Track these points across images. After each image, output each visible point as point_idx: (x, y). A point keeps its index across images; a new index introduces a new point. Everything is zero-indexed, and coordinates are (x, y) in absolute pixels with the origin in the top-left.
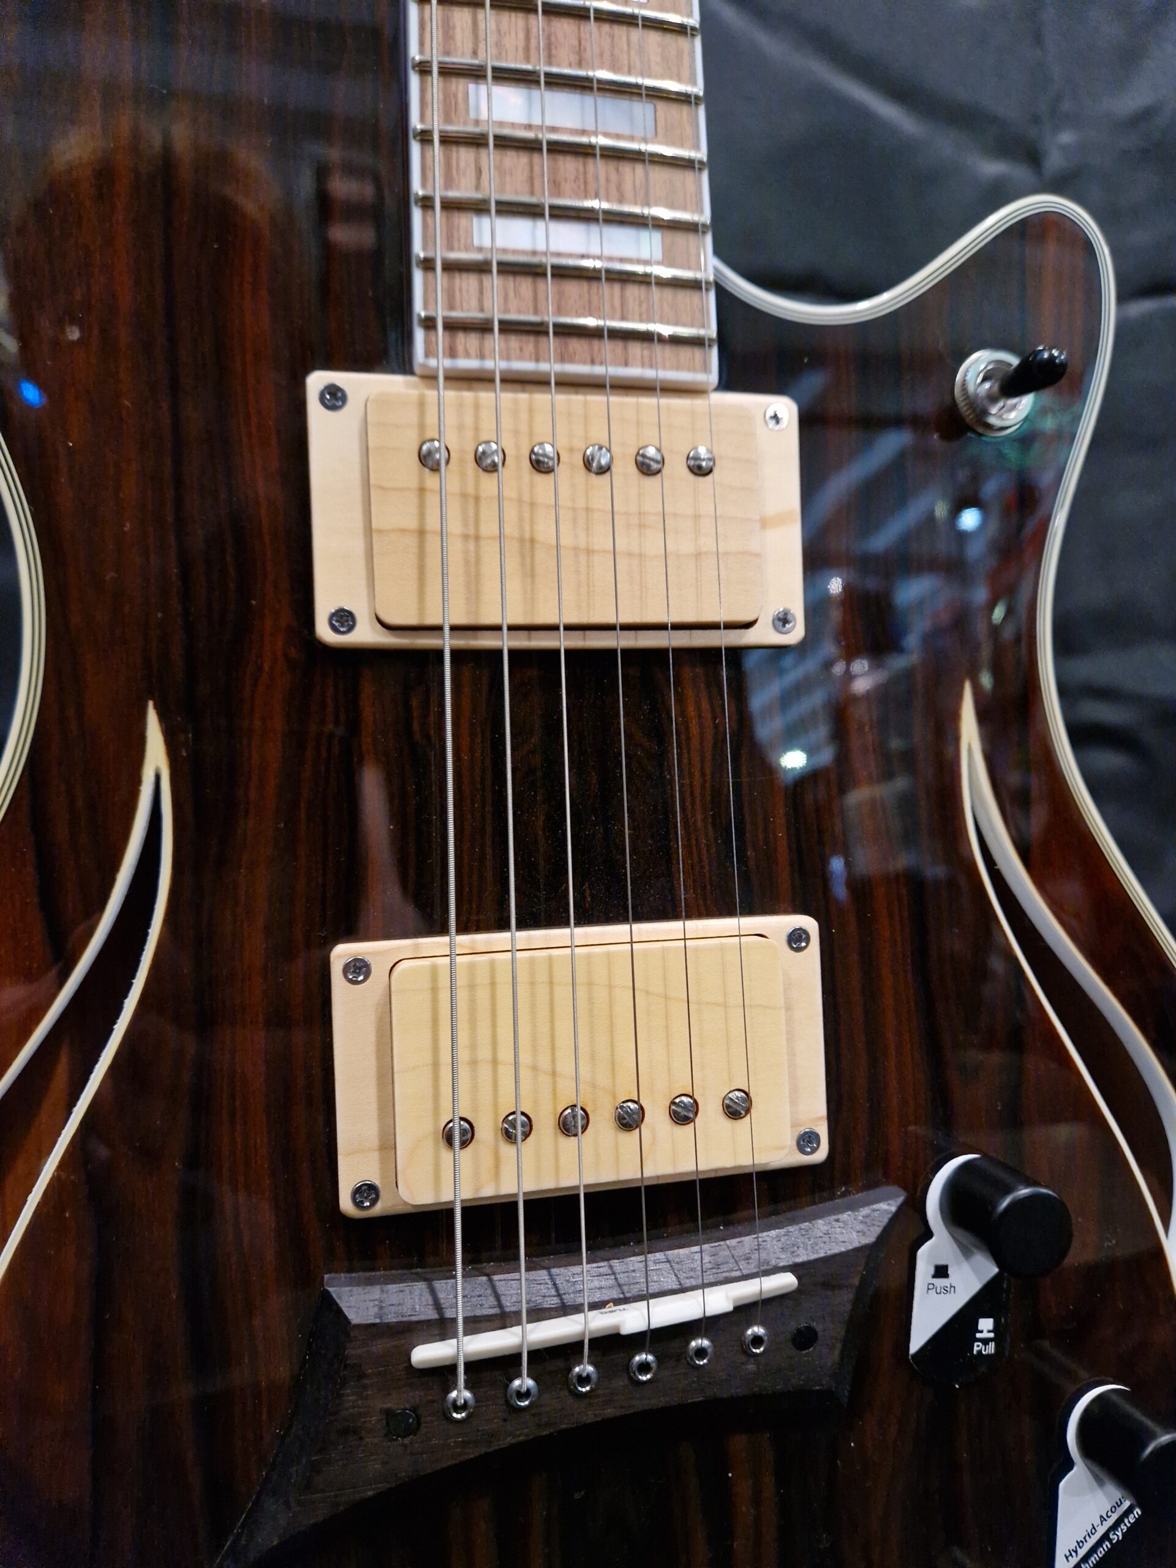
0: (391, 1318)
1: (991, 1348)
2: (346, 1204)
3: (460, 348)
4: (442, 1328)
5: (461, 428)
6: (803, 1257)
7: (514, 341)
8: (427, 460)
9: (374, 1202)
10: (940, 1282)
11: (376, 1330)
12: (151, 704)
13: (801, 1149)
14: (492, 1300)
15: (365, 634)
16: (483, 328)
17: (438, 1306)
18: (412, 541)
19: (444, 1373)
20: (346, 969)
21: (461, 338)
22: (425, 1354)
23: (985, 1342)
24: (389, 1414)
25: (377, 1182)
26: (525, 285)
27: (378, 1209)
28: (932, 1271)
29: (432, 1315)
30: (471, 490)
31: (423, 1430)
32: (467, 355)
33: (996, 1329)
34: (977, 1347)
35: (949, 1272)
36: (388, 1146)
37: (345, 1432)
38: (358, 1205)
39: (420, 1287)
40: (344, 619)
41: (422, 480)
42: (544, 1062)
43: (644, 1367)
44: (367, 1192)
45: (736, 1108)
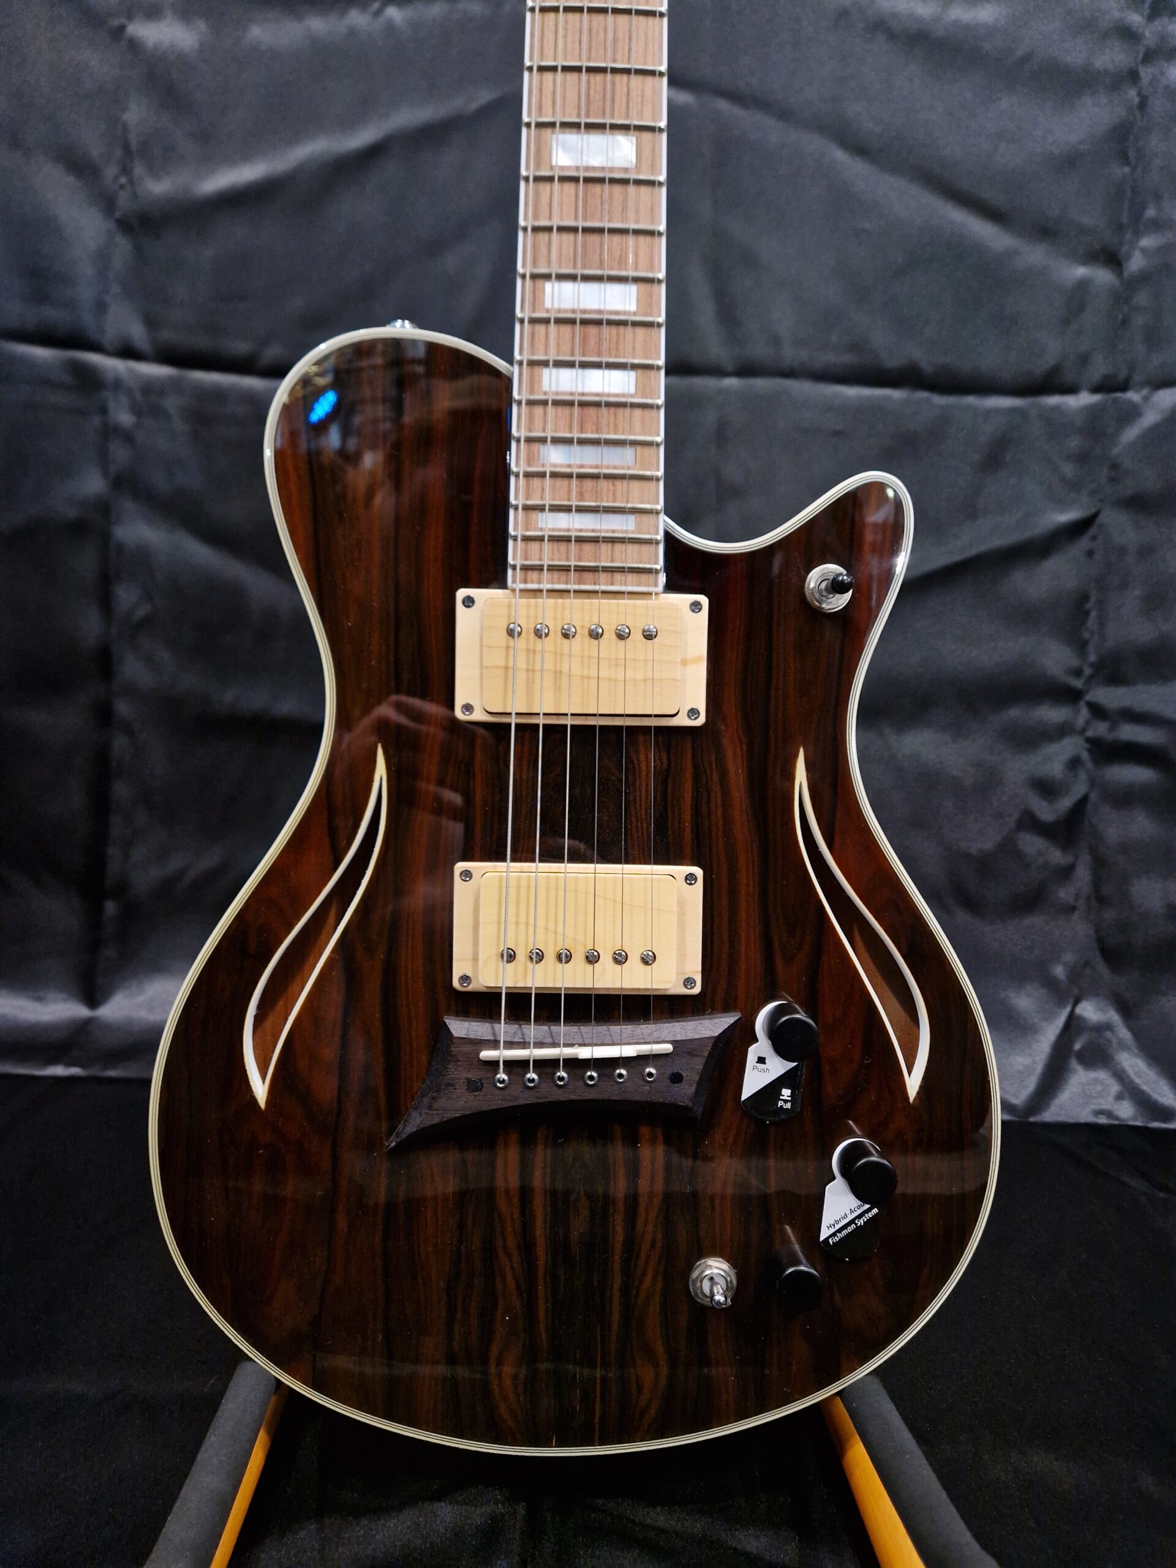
0: (472, 1036)
1: (788, 1106)
2: (456, 983)
3: (529, 578)
4: (494, 1044)
5: (528, 617)
6: (679, 1038)
7: (556, 575)
8: (510, 633)
9: (469, 984)
10: (760, 1066)
11: (465, 1041)
12: (380, 745)
13: (685, 986)
14: (520, 1035)
15: (478, 716)
16: (540, 568)
17: (494, 1034)
18: (502, 672)
19: (493, 1064)
20: (461, 874)
21: (530, 573)
22: (486, 1054)
23: (786, 1101)
24: (469, 1080)
25: (471, 976)
26: (563, 546)
27: (470, 988)
28: (756, 1060)
29: (491, 1038)
30: (531, 647)
31: (484, 1090)
32: (532, 582)
33: (792, 1096)
34: (780, 1103)
35: (766, 1062)
36: (475, 959)
37: (448, 1085)
38: (461, 984)
39: (487, 1025)
40: (468, 708)
41: (508, 643)
42: (551, 926)
43: (590, 1076)
44: (465, 979)
45: (648, 960)
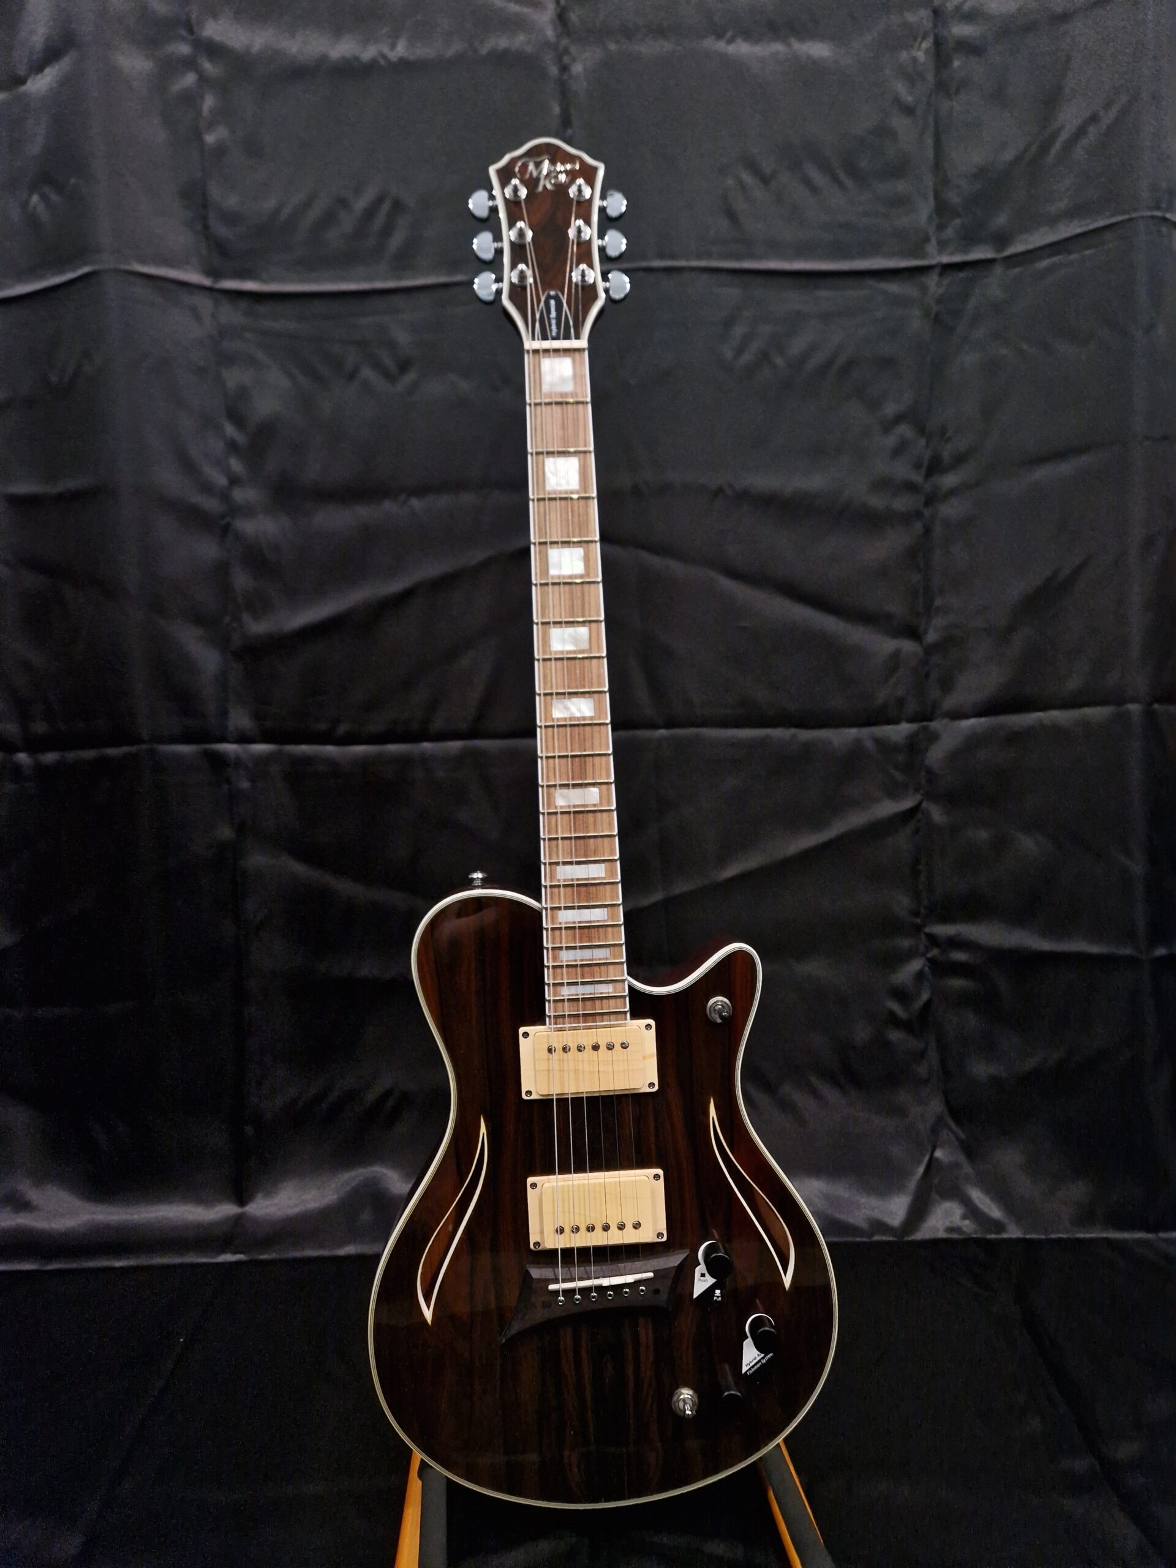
0: (543, 1277)
1: (720, 1299)
2: (532, 1247)
3: (558, 1022)
4: (556, 1281)
5: (559, 1042)
6: (656, 1268)
7: (572, 1019)
8: (550, 1050)
9: (539, 1246)
10: (702, 1278)
11: (539, 1280)
12: (482, 1115)
13: (658, 1237)
14: (569, 1274)
15: (534, 1097)
16: (564, 1016)
17: (555, 1275)
18: (546, 1072)
19: (556, 1292)
20: (531, 1185)
21: (558, 1019)
22: (552, 1287)
23: (718, 1297)
24: (543, 1302)
25: (540, 1241)
26: (575, 1004)
27: (540, 1248)
28: (700, 1275)
29: (553, 1277)
30: (561, 1058)
31: (552, 1306)
32: (560, 1024)
33: (721, 1293)
34: (715, 1298)
35: (705, 1277)
36: (542, 1232)
37: (532, 1305)
38: (535, 1247)
39: (551, 1269)
40: (529, 1093)
41: (549, 1056)
42: (582, 1212)
43: (610, 1295)
44: (537, 1244)
45: (637, 1226)
